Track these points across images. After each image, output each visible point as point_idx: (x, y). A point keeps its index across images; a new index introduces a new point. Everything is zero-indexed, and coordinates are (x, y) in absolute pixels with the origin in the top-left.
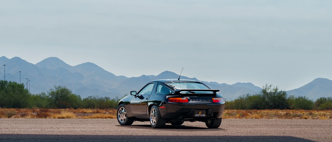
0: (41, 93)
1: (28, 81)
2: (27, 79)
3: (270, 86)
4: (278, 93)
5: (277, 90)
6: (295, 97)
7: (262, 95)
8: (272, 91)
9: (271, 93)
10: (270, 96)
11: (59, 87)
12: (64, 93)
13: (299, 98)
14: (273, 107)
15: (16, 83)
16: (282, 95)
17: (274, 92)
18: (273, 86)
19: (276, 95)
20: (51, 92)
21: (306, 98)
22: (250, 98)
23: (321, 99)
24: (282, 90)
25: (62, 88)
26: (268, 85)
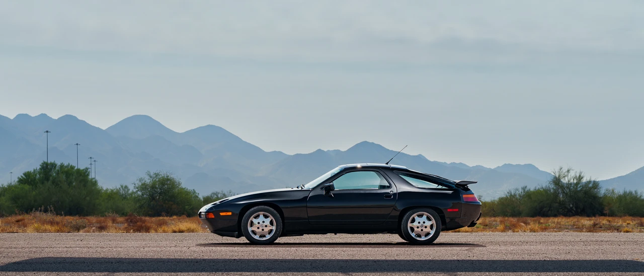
0: (120, 187)
1: (93, 163)
2: (91, 158)
3: (568, 171)
4: (584, 184)
5: (582, 178)
6: (616, 191)
7: (553, 188)
8: (572, 181)
9: (569, 184)
10: (568, 191)
11: (157, 175)
12: (166, 186)
13: (625, 193)
14: (573, 212)
15: (72, 167)
16: (591, 188)
17: (575, 181)
18: (573, 170)
19: (579, 189)
20: (140, 184)
21: (639, 194)
22: (529, 195)
24: (590, 178)
25: (163, 175)
26: (563, 169)
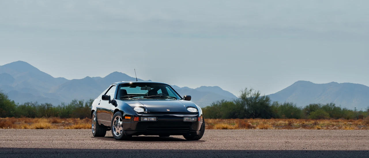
3: (251, 90)
4: (260, 98)
5: (259, 95)
6: (280, 103)
7: (241, 101)
8: (253, 96)
9: (251, 98)
10: (250, 102)
13: (285, 104)
14: (254, 116)
16: (264, 101)
17: (255, 97)
18: (253, 90)
19: (257, 102)
21: (294, 105)
22: (225, 105)
23: (311, 106)
24: (264, 95)
26: (247, 89)
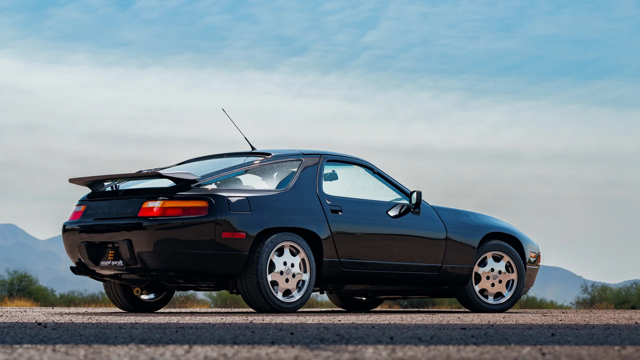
11: (15, 272)
12: (24, 283)
25: (21, 273)
